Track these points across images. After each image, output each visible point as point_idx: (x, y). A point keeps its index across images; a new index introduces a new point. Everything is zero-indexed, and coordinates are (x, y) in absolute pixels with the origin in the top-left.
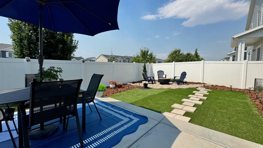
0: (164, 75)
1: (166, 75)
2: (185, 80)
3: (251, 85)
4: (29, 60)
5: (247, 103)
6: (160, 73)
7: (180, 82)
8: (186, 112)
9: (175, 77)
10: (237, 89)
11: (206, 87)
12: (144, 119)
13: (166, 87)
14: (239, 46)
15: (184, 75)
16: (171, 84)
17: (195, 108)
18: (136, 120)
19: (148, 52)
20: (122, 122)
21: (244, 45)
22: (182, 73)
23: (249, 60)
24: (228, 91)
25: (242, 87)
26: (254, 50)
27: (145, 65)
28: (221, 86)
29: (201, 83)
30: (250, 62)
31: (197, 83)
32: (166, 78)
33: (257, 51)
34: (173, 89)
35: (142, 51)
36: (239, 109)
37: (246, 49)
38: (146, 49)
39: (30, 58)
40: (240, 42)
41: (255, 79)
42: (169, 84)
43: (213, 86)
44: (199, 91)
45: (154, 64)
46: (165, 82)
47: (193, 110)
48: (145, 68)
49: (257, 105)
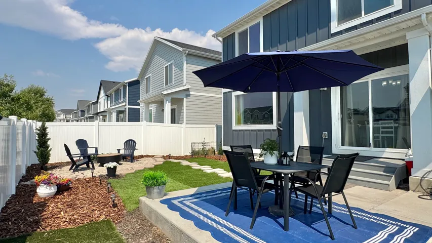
1: (96, 149)
15: (131, 145)
21: (169, 104)
22: (125, 142)
25: (183, 154)
27: (44, 126)
41: (192, 144)
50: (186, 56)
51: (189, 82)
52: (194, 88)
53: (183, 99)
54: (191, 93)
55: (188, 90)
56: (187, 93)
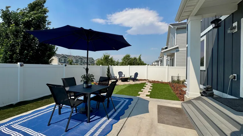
0: (123, 75)
1: (124, 75)
2: (138, 78)
3: (170, 80)
4: (23, 65)
5: (169, 89)
6: (120, 73)
7: (134, 79)
8: (146, 95)
9: (131, 76)
10: (164, 82)
11: (150, 82)
12: (131, 99)
13: (126, 83)
14: (164, 57)
15: (136, 74)
16: (129, 81)
17: (150, 93)
18: (127, 100)
19: (109, 56)
20: (121, 103)
21: (166, 56)
22: (135, 73)
23: (169, 66)
24: (161, 84)
25: (166, 81)
26: (171, 59)
27: (109, 67)
28: (157, 81)
29: (146, 80)
30: (169, 67)
31: (144, 80)
32: (124, 77)
33: (172, 60)
34: (132, 85)
35: (105, 56)
36: (167, 91)
37: (167, 58)
38: (108, 54)
39: (23, 63)
40: (164, 55)
41: (172, 76)
42: (128, 81)
43: (153, 81)
44: (147, 84)
45: (114, 66)
46: (125, 80)
47: (149, 94)
48: (109, 70)
49: (173, 89)
50: (176, 30)
51: (178, 43)
52: (181, 46)
53: (174, 53)
54: (180, 49)
55: (178, 48)
56: (177, 49)
